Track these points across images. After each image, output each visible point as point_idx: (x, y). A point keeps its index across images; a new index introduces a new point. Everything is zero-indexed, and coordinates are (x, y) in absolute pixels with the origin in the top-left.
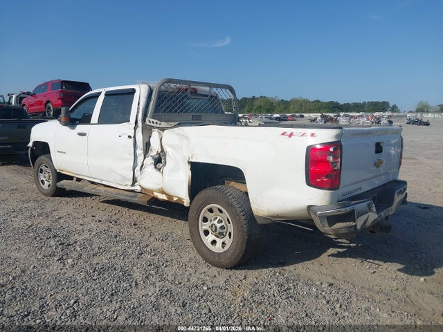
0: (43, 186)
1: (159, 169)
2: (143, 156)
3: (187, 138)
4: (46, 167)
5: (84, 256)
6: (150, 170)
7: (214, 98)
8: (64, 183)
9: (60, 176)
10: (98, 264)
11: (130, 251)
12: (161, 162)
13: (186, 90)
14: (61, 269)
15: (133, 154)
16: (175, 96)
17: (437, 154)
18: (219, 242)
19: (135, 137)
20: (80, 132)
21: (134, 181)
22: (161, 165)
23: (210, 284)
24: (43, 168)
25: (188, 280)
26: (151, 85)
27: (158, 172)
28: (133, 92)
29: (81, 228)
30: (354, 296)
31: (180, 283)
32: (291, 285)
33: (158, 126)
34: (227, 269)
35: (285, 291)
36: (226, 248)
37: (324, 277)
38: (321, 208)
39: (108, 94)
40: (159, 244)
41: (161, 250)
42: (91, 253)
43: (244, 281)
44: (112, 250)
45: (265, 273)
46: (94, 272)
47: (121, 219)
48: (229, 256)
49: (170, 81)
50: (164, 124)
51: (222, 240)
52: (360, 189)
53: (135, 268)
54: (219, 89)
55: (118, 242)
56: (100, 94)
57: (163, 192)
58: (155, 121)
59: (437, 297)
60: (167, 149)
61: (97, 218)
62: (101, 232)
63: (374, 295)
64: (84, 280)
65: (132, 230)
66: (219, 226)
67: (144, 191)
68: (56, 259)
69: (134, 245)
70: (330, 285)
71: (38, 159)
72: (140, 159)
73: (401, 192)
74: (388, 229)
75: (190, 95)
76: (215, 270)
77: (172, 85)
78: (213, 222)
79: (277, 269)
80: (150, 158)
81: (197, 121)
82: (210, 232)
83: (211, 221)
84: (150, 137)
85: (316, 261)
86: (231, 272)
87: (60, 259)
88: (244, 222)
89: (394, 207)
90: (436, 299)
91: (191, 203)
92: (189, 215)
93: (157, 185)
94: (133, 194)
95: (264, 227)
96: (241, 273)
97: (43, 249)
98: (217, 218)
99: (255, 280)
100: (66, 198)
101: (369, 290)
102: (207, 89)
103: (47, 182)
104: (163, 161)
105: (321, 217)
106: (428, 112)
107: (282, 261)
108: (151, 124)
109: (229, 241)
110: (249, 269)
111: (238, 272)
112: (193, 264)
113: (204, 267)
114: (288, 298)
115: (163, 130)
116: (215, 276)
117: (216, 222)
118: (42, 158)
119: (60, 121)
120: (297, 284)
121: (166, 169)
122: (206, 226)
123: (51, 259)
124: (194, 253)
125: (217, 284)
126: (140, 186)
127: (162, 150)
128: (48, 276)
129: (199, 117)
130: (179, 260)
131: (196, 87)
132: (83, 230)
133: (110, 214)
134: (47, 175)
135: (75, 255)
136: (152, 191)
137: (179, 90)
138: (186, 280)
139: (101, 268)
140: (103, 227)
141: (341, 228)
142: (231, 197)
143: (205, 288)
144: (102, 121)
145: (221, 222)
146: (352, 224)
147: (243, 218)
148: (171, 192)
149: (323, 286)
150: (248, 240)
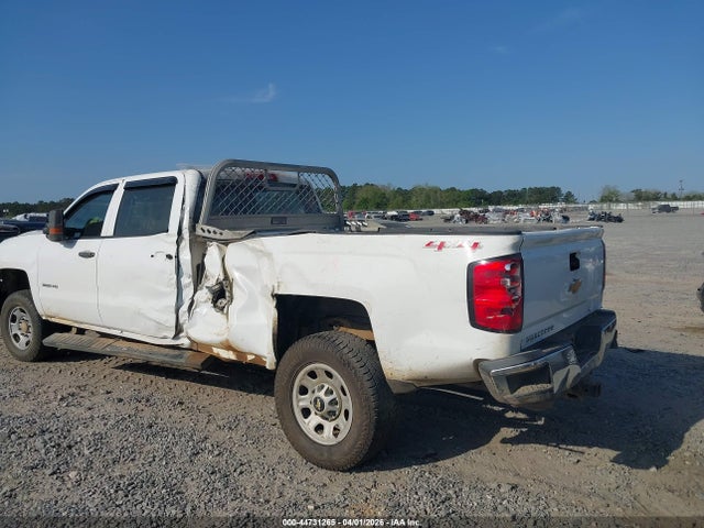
0: (17, 345)
1: (222, 309)
2: (192, 287)
3: (269, 255)
4: (23, 311)
5: (97, 464)
6: (205, 310)
7: (305, 189)
8: (56, 339)
9: (48, 327)
10: (122, 477)
11: (176, 450)
12: (224, 297)
13: (261, 177)
14: (59, 490)
15: (175, 286)
16: (242, 187)
17: (641, 265)
18: (329, 427)
19: (177, 257)
20: (82, 250)
21: (179, 329)
22: (224, 301)
23: (317, 499)
24: (17, 313)
25: (281, 495)
26: (202, 171)
27: (219, 314)
28: (173, 182)
29: (88, 414)
30: (553, 504)
31: (267, 501)
32: (451, 492)
33: (218, 236)
34: (344, 471)
35: (443, 502)
36: (341, 437)
37: (501, 474)
38: (497, 363)
39: (129, 188)
40: (223, 435)
41: (228, 445)
42: (109, 457)
43: (373, 490)
44: (145, 450)
45: (406, 475)
46: (116, 491)
47: (157, 396)
48: (346, 448)
49: (235, 163)
50: (227, 234)
51: (333, 424)
52: (552, 328)
53: (188, 480)
54: (313, 175)
55: (154, 436)
56: (116, 186)
57: (229, 347)
58: (212, 229)
59: (679, 496)
60: (235, 275)
61: (115, 395)
62: (124, 419)
63: (582, 500)
64: (100, 507)
65: (178, 413)
66: (327, 399)
67: (195, 347)
68: (49, 472)
69: (183, 439)
70: (513, 488)
71: (9, 298)
72: (188, 293)
73: (609, 330)
74: (596, 389)
75: (267, 186)
76: (323, 475)
77: (238, 170)
78: (317, 394)
79: (425, 467)
80: (205, 290)
81: (281, 227)
82: (313, 411)
83: (313, 392)
84: (204, 255)
85: (484, 449)
86: (350, 477)
87: (54, 473)
88: (371, 391)
89: (601, 354)
90: (679, 499)
91: (277, 364)
92: (276, 384)
93: (218, 335)
94: (177, 352)
95: (401, 398)
96: (366, 478)
97: (25, 454)
98: (323, 387)
99: (392, 486)
100: (59, 364)
101: (575, 491)
102: (294, 175)
103: (23, 336)
104: (227, 294)
105: (497, 377)
106: (618, 201)
107: (431, 451)
108: (206, 234)
109: (345, 425)
110: (379, 470)
111: (362, 475)
112: (285, 466)
113: (304, 471)
114: (449, 514)
115: (227, 245)
116: (325, 485)
117: (321, 394)
118: (16, 296)
119: (47, 233)
120: (461, 490)
121: (233, 308)
122: (305, 401)
123: (39, 473)
124: (285, 448)
125: (329, 499)
126: (189, 338)
127: (226, 277)
128: (35, 505)
129: (283, 220)
130: (261, 461)
131: (276, 172)
132: (92, 418)
133: (136, 387)
134: (23, 325)
135: (80, 463)
136: (209, 346)
137: (249, 177)
138: (277, 495)
139: (129, 485)
140: (126, 410)
141: (530, 394)
142: (346, 350)
143: (311, 507)
144: (120, 231)
145: (332, 393)
146: (547, 386)
147: (368, 384)
148: (243, 347)
149: (502, 490)
150: (378, 421)
